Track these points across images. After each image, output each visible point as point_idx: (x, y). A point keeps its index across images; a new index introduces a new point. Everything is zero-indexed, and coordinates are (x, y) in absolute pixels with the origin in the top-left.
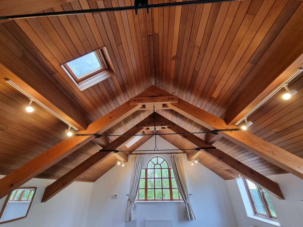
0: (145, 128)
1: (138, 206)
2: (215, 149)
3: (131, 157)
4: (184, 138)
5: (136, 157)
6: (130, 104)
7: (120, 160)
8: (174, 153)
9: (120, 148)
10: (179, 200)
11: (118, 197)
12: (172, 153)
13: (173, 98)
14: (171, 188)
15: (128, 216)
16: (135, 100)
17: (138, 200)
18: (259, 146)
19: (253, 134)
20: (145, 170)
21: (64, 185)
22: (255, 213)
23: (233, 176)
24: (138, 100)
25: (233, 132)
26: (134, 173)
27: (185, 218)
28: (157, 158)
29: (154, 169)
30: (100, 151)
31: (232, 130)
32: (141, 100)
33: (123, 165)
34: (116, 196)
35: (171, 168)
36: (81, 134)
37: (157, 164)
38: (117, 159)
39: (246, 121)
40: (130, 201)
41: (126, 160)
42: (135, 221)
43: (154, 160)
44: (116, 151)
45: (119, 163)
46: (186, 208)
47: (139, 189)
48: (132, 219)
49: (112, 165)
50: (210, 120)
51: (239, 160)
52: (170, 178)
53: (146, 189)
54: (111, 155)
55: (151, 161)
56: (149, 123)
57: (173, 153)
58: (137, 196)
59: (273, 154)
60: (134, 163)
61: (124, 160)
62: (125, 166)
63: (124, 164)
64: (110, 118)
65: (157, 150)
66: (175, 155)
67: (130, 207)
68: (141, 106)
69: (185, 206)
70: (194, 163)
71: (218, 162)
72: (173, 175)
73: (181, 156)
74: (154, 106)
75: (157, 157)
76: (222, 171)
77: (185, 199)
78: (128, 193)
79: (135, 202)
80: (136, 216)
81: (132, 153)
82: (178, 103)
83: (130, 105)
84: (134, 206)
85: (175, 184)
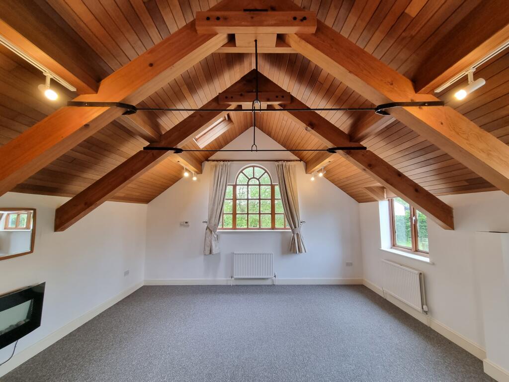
0: (234, 105)
1: (222, 237)
2: (363, 151)
3: (207, 165)
4: (309, 128)
5: (216, 166)
6: (197, 28)
7: (187, 170)
8: (284, 161)
9: (184, 145)
10: (285, 228)
11: (190, 224)
12: (280, 161)
13: (304, 18)
14: (273, 213)
15: (208, 249)
16: (208, 19)
17: (223, 229)
18: (467, 140)
19: (463, 115)
20: (232, 187)
21: (88, 207)
22: (394, 245)
23: (375, 198)
24: (218, 18)
25: (426, 108)
26: (214, 191)
27: (291, 250)
28: (252, 168)
29: (248, 185)
30: (144, 148)
31: (424, 104)
32: (226, 19)
33: (195, 179)
34: (186, 223)
35: (277, 185)
36: (88, 103)
37: (254, 178)
38: (183, 168)
39: (471, 78)
40: (210, 230)
41: (200, 171)
42: (219, 254)
43: (249, 172)
44: (178, 151)
45: (186, 174)
46: (293, 238)
47: (223, 214)
48: (214, 252)
49: (175, 178)
50: (382, 80)
51: (401, 171)
52: (273, 199)
53: (234, 214)
54: (169, 158)
55: (243, 173)
56: (241, 95)
57: (282, 161)
58: (220, 224)
59: (489, 154)
60: (213, 176)
61: (195, 170)
62: (198, 180)
63: (197, 177)
64: (151, 65)
65: (257, 151)
66: (284, 163)
67: (210, 238)
68: (226, 41)
69: (293, 236)
70: (315, 176)
71: (364, 173)
72: (278, 195)
73: (295, 166)
74: (256, 41)
75: (254, 167)
76: (360, 189)
77: (293, 228)
78: (206, 219)
79: (217, 231)
80: (219, 248)
81: (209, 159)
82: (315, 34)
83: (196, 31)
84: (216, 236)
85: (280, 208)
